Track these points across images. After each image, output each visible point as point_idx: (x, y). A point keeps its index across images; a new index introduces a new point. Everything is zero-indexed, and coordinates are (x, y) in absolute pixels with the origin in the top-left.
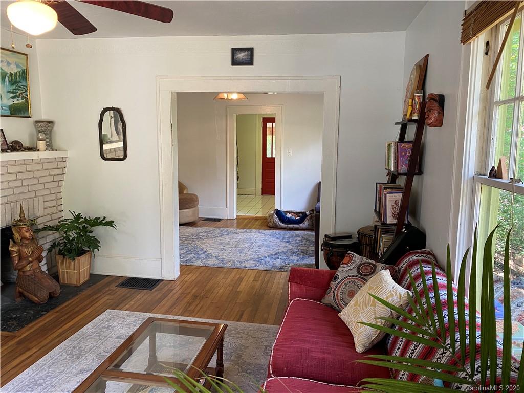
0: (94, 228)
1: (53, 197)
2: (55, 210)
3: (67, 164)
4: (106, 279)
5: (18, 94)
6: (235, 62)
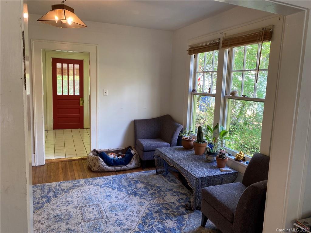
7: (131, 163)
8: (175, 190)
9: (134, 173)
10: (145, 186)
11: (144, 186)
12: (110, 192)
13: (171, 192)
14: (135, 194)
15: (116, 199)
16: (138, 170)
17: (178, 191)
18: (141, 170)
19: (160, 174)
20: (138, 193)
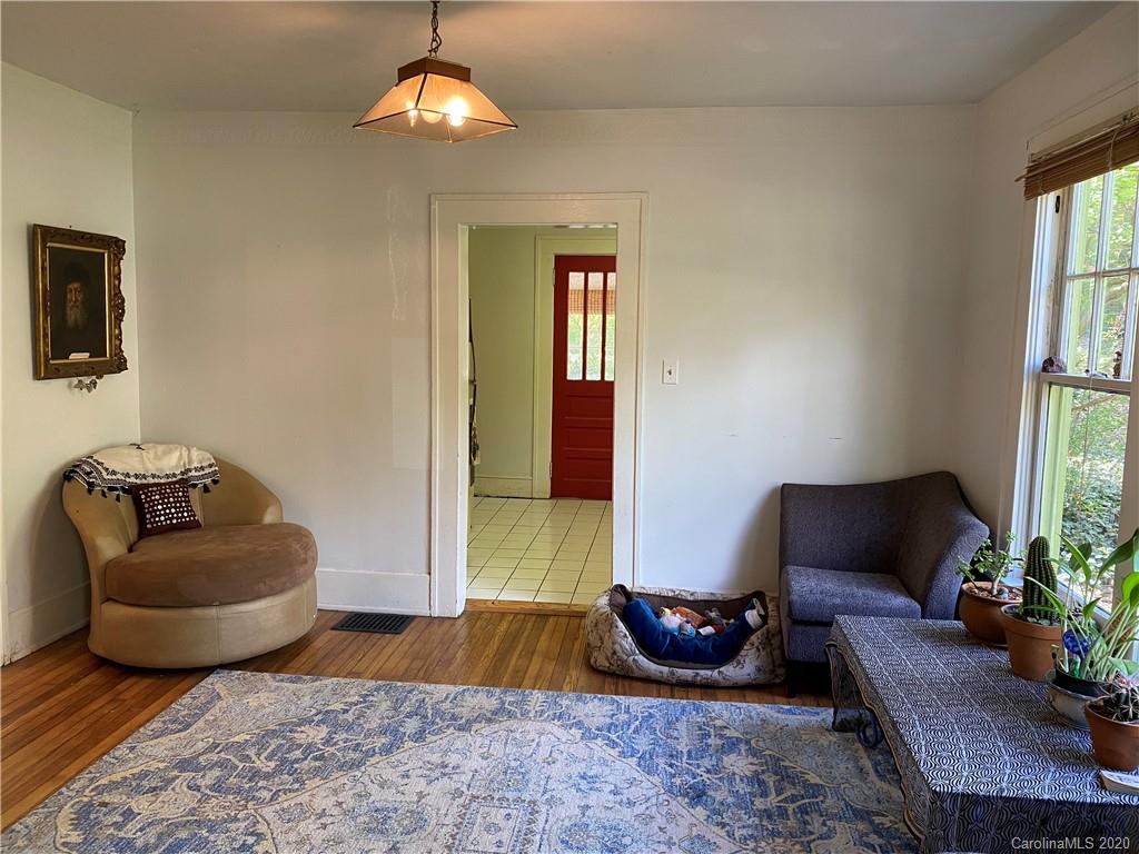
7: (739, 663)
8: (886, 821)
9: (745, 705)
10: (759, 769)
11: (754, 768)
12: (604, 763)
13: (861, 826)
14: (697, 795)
15: (611, 797)
16: (767, 697)
17: (897, 829)
18: (778, 699)
19: (852, 730)
20: (709, 793)
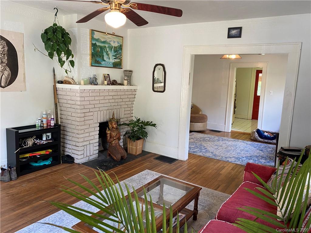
0: (146, 127)
1: (129, 109)
2: (129, 116)
3: (137, 93)
4: (150, 154)
5: (117, 57)
6: (229, 36)
